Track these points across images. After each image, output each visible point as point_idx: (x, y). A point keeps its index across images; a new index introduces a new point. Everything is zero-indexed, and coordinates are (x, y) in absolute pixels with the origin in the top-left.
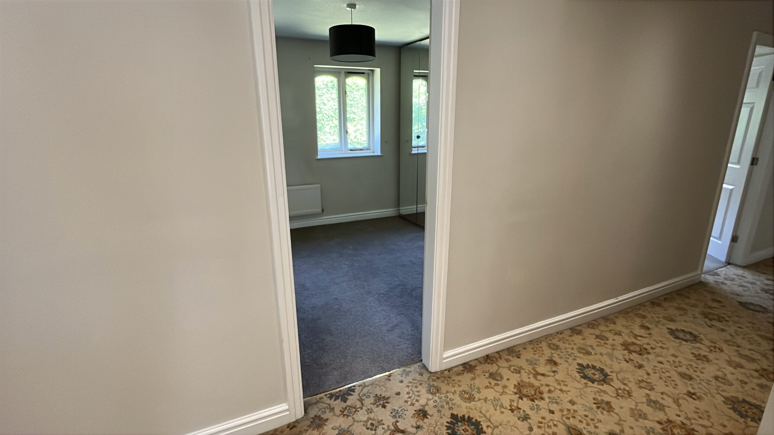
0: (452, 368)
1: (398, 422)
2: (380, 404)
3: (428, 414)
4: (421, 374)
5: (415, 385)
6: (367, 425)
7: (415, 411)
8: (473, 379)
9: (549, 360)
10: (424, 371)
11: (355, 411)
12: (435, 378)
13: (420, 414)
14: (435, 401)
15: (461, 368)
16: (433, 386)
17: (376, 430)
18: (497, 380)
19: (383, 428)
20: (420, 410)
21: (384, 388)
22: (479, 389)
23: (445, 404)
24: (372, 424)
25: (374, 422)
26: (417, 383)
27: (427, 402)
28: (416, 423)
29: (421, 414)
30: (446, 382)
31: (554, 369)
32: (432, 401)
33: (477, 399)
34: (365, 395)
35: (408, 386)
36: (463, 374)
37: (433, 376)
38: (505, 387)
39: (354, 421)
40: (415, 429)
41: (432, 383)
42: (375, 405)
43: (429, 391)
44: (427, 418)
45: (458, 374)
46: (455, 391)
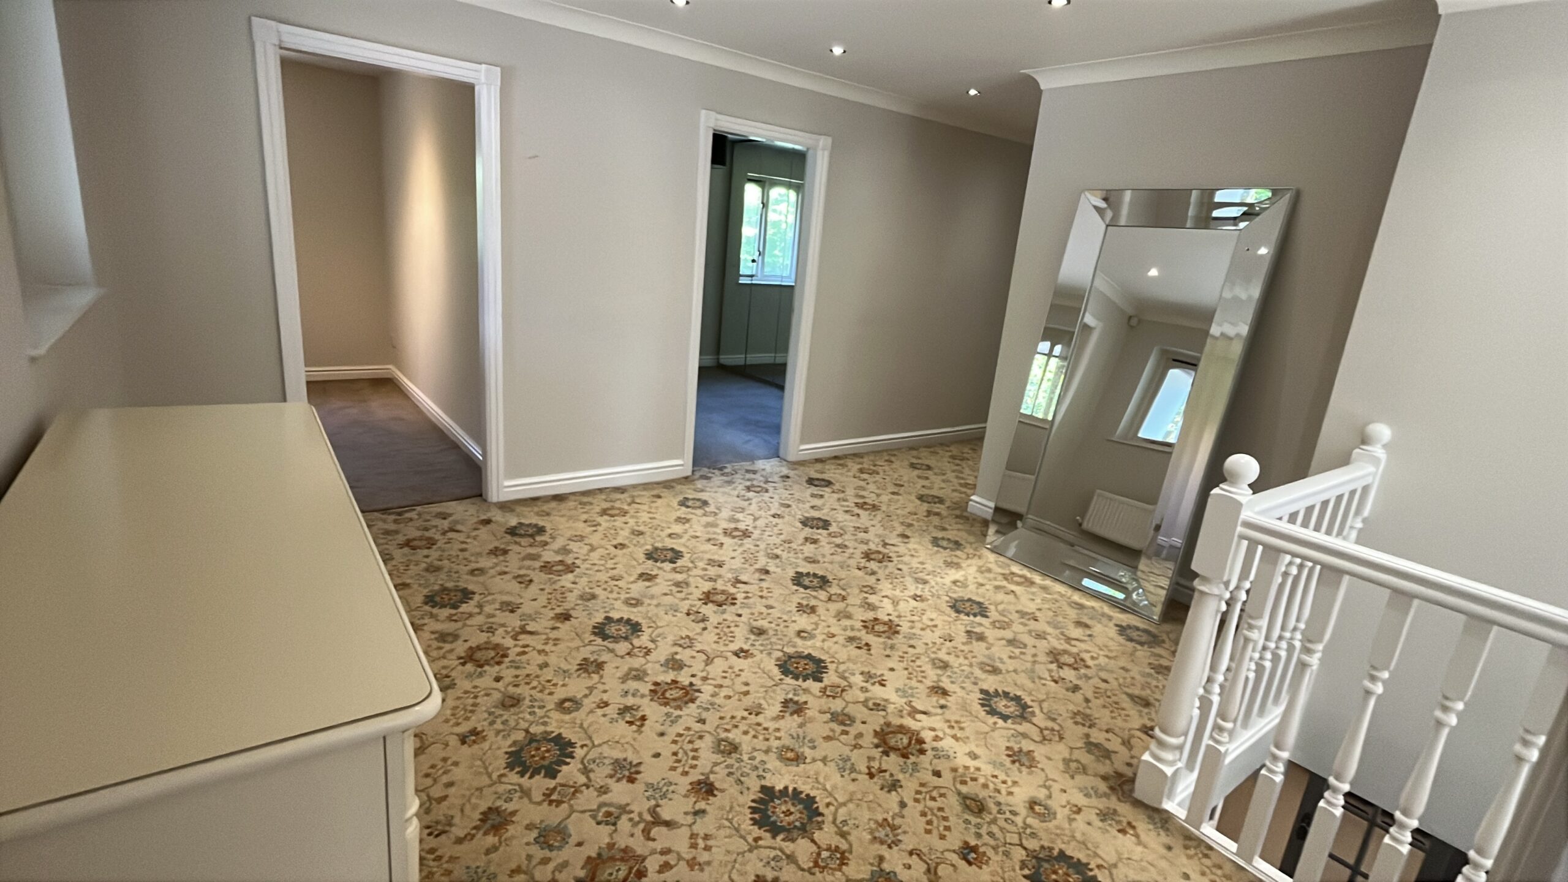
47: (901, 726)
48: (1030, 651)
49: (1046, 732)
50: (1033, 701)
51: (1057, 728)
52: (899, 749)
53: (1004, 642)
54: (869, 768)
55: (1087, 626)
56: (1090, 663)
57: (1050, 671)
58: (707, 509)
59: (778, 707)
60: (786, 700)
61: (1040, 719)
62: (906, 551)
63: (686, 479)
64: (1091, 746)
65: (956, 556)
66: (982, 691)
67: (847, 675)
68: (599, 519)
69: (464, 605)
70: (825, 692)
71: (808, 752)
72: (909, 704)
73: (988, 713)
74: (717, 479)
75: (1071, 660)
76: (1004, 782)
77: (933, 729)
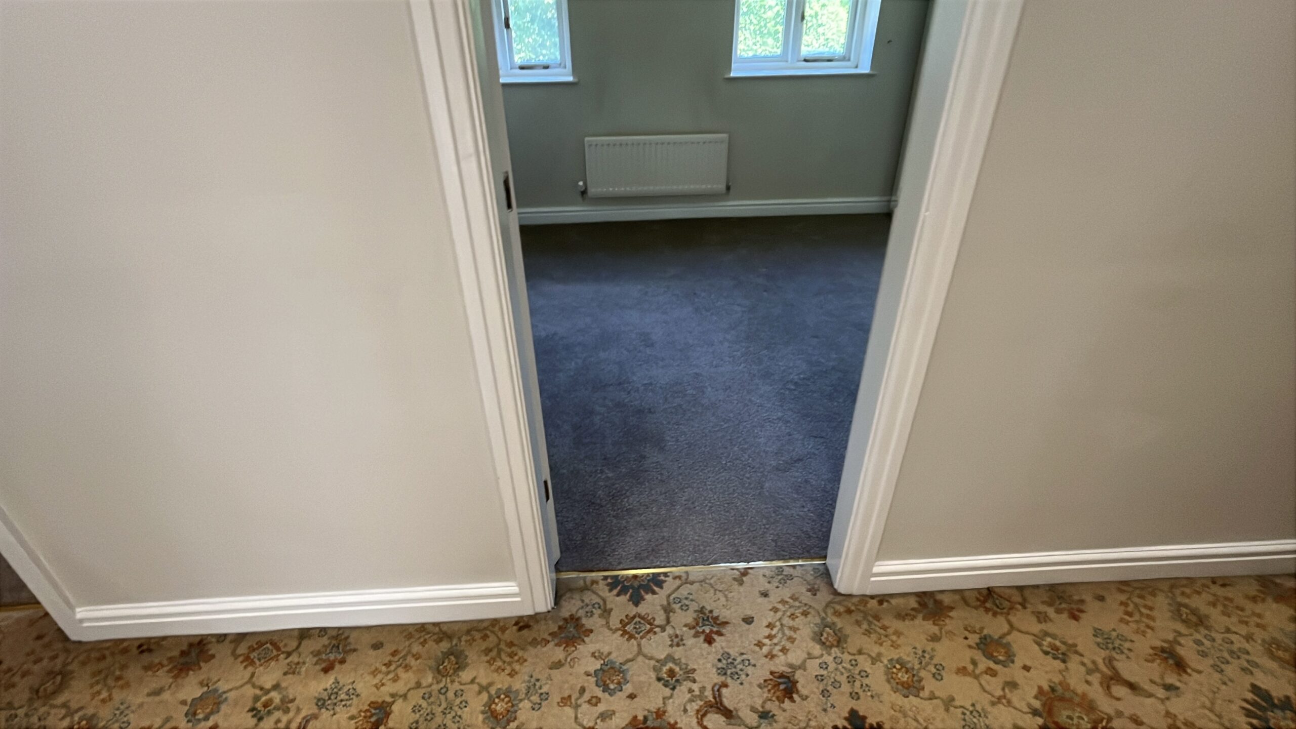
0: (892, 596)
1: (726, 686)
2: (703, 632)
3: (798, 692)
4: (813, 591)
5: (792, 610)
6: (661, 670)
7: (772, 673)
8: (935, 638)
9: (1163, 650)
10: (820, 583)
11: (649, 632)
12: (842, 609)
13: (780, 684)
14: (824, 666)
15: (913, 603)
16: (832, 626)
17: (673, 689)
18: (997, 662)
19: (691, 691)
20: (782, 676)
21: (723, 599)
22: (939, 668)
23: (843, 679)
24: (671, 673)
25: (677, 669)
26: (799, 607)
27: (805, 661)
28: (764, 702)
29: (782, 687)
30: (865, 626)
31: (1171, 679)
32: (818, 661)
33: (925, 693)
34: (680, 602)
35: (775, 610)
36: (913, 618)
37: (839, 603)
38: (1012, 685)
39: (640, 652)
40: (755, 716)
41: (831, 619)
42: (693, 632)
43: (818, 637)
44: (792, 700)
45: (901, 616)
46: (879, 655)
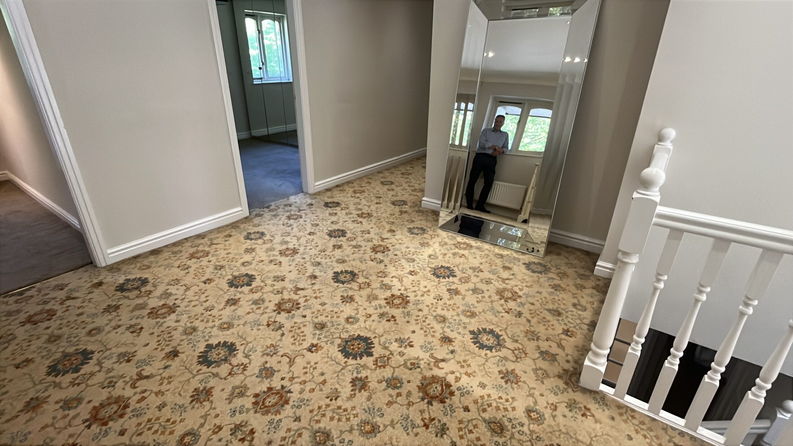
47: (433, 377)
48: (486, 294)
49: (516, 352)
50: (500, 330)
51: (521, 347)
52: (437, 397)
53: (471, 292)
54: (423, 420)
55: (509, 269)
56: (520, 293)
57: (502, 305)
58: (264, 238)
59: (349, 387)
60: (353, 379)
61: (509, 343)
62: (396, 241)
63: (246, 219)
64: (544, 354)
65: (425, 238)
66: (472, 332)
67: (387, 345)
68: (189, 263)
69: (85, 366)
70: (376, 364)
71: (378, 420)
72: (432, 356)
73: (480, 348)
74: (267, 215)
75: (510, 295)
76: (507, 400)
77: (453, 373)
